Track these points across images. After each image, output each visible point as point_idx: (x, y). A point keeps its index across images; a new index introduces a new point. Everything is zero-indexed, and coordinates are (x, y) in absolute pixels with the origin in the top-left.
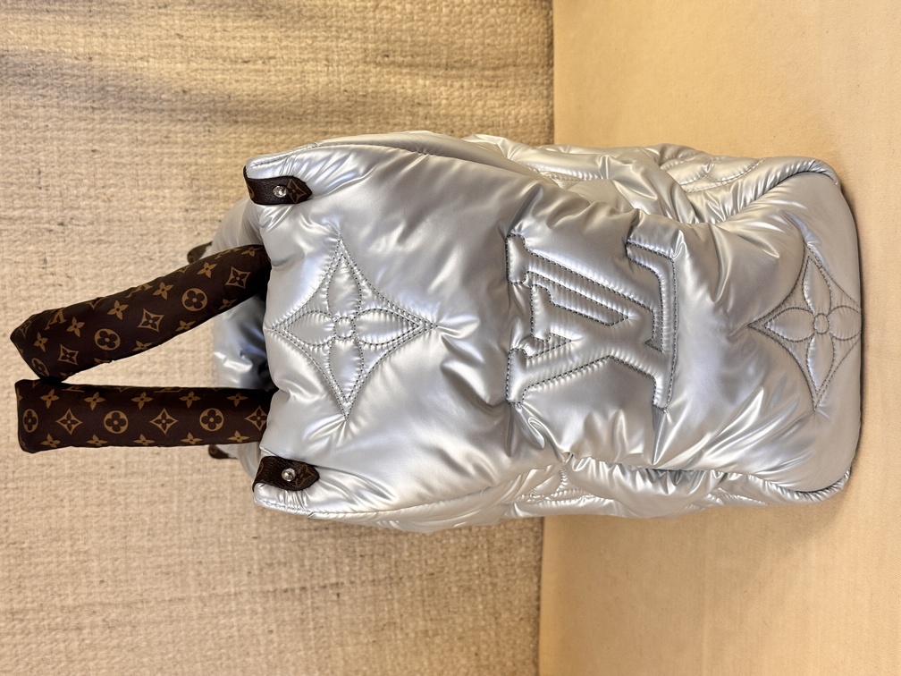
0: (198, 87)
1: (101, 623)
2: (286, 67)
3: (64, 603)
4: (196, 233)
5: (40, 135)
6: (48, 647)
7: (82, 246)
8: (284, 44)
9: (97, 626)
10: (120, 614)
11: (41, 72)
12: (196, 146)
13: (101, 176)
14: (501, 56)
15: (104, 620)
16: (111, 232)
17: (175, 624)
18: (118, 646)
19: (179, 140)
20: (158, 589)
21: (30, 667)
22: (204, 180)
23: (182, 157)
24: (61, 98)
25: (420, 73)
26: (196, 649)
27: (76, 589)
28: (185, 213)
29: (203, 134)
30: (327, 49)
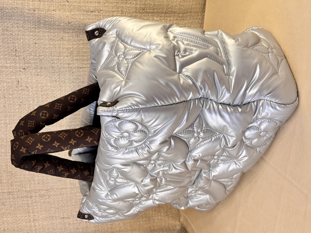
0: (74, 21)
1: (38, 195)
2: (107, 14)
3: (26, 190)
4: (72, 72)
5: (16, 37)
6: (21, 202)
7: (32, 76)
8: (106, 5)
9: (37, 196)
10: (45, 193)
11: (16, 15)
12: (73, 41)
13: (38, 52)
14: (186, 9)
15: (39, 195)
16: (42, 72)
17: (62, 195)
18: (44, 202)
19: (66, 39)
20: (57, 185)
21: (15, 208)
22: (75, 54)
23: (67, 45)
24: (24, 24)
25: (155, 15)
26: (69, 203)
27: (30, 185)
28: (68, 65)
29: (75, 37)
30: (122, 7)
